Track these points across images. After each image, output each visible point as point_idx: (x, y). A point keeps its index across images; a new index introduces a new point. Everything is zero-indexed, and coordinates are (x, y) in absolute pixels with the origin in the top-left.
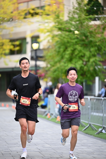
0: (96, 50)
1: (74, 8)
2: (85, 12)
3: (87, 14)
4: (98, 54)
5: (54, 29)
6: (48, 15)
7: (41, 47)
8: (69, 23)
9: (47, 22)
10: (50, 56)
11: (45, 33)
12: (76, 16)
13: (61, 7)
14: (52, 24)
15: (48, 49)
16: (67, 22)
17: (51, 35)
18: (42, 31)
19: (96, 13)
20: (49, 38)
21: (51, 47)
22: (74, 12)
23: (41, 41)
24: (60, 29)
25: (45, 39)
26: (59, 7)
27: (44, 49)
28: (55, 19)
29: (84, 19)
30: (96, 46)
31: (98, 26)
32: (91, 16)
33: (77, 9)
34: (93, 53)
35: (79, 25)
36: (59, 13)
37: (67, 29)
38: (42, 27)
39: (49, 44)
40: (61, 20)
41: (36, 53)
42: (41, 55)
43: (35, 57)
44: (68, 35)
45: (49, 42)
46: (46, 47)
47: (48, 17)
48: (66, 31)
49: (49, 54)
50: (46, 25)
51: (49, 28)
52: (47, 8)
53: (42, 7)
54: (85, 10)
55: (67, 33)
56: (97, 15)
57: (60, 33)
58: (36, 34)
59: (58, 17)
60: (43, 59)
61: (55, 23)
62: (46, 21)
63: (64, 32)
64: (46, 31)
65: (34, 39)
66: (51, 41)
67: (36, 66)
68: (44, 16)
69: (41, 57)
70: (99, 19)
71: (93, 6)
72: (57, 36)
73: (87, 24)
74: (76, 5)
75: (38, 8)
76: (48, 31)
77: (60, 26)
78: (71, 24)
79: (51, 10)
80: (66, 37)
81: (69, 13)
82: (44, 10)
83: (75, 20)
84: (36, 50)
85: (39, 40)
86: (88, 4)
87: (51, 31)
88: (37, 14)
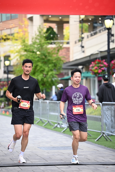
0: (53, 67)
1: (36, 35)
2: (44, 38)
3: (46, 40)
4: (55, 69)
5: (21, 50)
6: (17, 40)
7: (12, 64)
8: (32, 46)
9: (16, 46)
10: (18, 71)
11: (14, 53)
12: (38, 41)
13: (26, 34)
14: (20, 47)
15: (17, 65)
16: (31, 45)
17: (19, 55)
18: (12, 52)
19: (52, 39)
20: (18, 57)
21: (19, 64)
22: (36, 38)
23: (12, 60)
24: (26, 50)
25: (14, 58)
26: (24, 35)
27: (14, 66)
28: (21, 43)
29: (44, 43)
30: (52, 63)
31: (54, 49)
32: (49, 41)
33: (38, 36)
34: (51, 68)
35: (40, 48)
36: (25, 38)
37: (31, 50)
38: (12, 49)
39: (17, 62)
40: (26, 44)
41: (8, 69)
42: (12, 70)
43: (7, 71)
44: (32, 55)
45: (17, 60)
46: (15, 64)
47: (17, 41)
48: (31, 52)
49: (18, 69)
50: (15, 47)
51: (17, 50)
52: (16, 35)
53: (12, 34)
54: (44, 37)
55: (31, 54)
56: (53, 40)
57: (25, 53)
58: (7, 54)
59: (24, 41)
60: (13, 73)
61: (22, 46)
62: (15, 44)
63: (29, 53)
64: (15, 52)
65: (6, 58)
66: (19, 59)
67: (8, 78)
68: (14, 41)
69: (12, 71)
70: (55, 43)
71: (50, 34)
72: (23, 55)
73: (46, 47)
74: (38, 33)
75: (9, 35)
76: (17, 52)
77: (25, 48)
78: (34, 47)
79: (19, 36)
80: (31, 56)
81: (33, 39)
82: (14, 36)
83: (37, 44)
84: (8, 66)
85: (10, 59)
86: (47, 32)
87: (19, 52)
88: (8, 39)
